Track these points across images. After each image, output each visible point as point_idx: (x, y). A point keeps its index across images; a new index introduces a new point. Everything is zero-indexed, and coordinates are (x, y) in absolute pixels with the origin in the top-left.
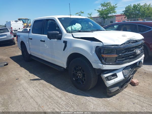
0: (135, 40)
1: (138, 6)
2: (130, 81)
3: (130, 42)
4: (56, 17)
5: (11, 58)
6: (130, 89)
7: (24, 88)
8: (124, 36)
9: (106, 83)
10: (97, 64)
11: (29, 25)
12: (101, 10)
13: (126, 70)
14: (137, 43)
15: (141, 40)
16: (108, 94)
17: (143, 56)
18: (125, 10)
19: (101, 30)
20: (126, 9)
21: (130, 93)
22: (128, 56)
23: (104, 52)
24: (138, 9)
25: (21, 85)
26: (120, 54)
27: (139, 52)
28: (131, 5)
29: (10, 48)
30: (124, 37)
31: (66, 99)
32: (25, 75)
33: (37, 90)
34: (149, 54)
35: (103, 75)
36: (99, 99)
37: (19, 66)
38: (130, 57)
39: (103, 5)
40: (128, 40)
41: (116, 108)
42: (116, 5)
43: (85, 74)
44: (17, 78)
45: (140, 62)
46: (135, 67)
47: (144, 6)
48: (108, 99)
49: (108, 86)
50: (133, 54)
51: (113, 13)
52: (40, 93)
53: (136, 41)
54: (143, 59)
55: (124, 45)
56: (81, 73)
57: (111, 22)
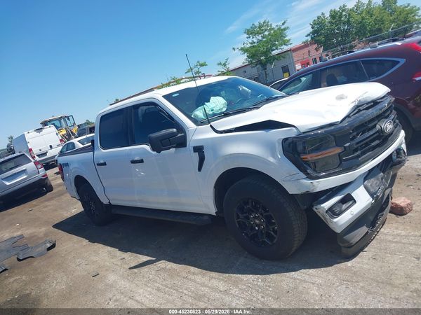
0: (370, 100)
1: (343, 11)
2: (390, 205)
3: (361, 108)
4: (158, 95)
5: (57, 226)
6: (395, 225)
7: (122, 293)
8: (341, 98)
9: (331, 226)
10: (295, 183)
11: (72, 132)
12: (249, 45)
13: (372, 180)
14: (378, 107)
15: (384, 97)
16: (344, 250)
17: (402, 133)
18: (311, 30)
19: (277, 98)
20: (313, 28)
21: (398, 235)
22: (367, 144)
23: (304, 148)
24: (346, 20)
25: (112, 286)
26: (347, 145)
27: (391, 126)
28: (323, 14)
29: (42, 202)
30: (343, 100)
31: (243, 291)
32: (112, 260)
33: (158, 290)
34: (414, 126)
35: (319, 206)
36: (325, 269)
37: (85, 242)
38: (373, 144)
39: (250, 32)
40: (353, 105)
41: (377, 281)
42: (283, 24)
43: (271, 216)
44: (94, 274)
45: (398, 151)
46: (392, 166)
47: (357, 7)
48: (349, 264)
49: (338, 231)
50: (376, 135)
51: (284, 46)
52: (169, 295)
53: (375, 103)
54: (404, 141)
55: (347, 119)
56: (261, 217)
57: (285, 69)
